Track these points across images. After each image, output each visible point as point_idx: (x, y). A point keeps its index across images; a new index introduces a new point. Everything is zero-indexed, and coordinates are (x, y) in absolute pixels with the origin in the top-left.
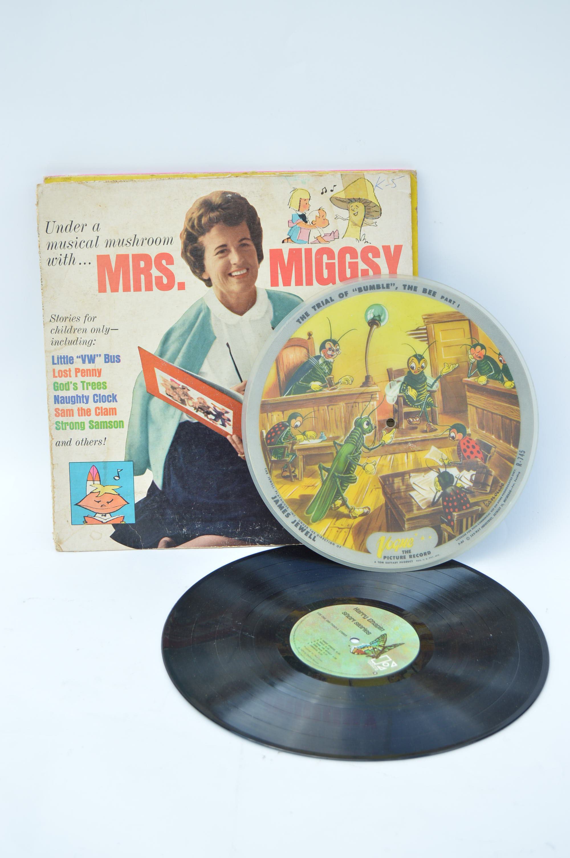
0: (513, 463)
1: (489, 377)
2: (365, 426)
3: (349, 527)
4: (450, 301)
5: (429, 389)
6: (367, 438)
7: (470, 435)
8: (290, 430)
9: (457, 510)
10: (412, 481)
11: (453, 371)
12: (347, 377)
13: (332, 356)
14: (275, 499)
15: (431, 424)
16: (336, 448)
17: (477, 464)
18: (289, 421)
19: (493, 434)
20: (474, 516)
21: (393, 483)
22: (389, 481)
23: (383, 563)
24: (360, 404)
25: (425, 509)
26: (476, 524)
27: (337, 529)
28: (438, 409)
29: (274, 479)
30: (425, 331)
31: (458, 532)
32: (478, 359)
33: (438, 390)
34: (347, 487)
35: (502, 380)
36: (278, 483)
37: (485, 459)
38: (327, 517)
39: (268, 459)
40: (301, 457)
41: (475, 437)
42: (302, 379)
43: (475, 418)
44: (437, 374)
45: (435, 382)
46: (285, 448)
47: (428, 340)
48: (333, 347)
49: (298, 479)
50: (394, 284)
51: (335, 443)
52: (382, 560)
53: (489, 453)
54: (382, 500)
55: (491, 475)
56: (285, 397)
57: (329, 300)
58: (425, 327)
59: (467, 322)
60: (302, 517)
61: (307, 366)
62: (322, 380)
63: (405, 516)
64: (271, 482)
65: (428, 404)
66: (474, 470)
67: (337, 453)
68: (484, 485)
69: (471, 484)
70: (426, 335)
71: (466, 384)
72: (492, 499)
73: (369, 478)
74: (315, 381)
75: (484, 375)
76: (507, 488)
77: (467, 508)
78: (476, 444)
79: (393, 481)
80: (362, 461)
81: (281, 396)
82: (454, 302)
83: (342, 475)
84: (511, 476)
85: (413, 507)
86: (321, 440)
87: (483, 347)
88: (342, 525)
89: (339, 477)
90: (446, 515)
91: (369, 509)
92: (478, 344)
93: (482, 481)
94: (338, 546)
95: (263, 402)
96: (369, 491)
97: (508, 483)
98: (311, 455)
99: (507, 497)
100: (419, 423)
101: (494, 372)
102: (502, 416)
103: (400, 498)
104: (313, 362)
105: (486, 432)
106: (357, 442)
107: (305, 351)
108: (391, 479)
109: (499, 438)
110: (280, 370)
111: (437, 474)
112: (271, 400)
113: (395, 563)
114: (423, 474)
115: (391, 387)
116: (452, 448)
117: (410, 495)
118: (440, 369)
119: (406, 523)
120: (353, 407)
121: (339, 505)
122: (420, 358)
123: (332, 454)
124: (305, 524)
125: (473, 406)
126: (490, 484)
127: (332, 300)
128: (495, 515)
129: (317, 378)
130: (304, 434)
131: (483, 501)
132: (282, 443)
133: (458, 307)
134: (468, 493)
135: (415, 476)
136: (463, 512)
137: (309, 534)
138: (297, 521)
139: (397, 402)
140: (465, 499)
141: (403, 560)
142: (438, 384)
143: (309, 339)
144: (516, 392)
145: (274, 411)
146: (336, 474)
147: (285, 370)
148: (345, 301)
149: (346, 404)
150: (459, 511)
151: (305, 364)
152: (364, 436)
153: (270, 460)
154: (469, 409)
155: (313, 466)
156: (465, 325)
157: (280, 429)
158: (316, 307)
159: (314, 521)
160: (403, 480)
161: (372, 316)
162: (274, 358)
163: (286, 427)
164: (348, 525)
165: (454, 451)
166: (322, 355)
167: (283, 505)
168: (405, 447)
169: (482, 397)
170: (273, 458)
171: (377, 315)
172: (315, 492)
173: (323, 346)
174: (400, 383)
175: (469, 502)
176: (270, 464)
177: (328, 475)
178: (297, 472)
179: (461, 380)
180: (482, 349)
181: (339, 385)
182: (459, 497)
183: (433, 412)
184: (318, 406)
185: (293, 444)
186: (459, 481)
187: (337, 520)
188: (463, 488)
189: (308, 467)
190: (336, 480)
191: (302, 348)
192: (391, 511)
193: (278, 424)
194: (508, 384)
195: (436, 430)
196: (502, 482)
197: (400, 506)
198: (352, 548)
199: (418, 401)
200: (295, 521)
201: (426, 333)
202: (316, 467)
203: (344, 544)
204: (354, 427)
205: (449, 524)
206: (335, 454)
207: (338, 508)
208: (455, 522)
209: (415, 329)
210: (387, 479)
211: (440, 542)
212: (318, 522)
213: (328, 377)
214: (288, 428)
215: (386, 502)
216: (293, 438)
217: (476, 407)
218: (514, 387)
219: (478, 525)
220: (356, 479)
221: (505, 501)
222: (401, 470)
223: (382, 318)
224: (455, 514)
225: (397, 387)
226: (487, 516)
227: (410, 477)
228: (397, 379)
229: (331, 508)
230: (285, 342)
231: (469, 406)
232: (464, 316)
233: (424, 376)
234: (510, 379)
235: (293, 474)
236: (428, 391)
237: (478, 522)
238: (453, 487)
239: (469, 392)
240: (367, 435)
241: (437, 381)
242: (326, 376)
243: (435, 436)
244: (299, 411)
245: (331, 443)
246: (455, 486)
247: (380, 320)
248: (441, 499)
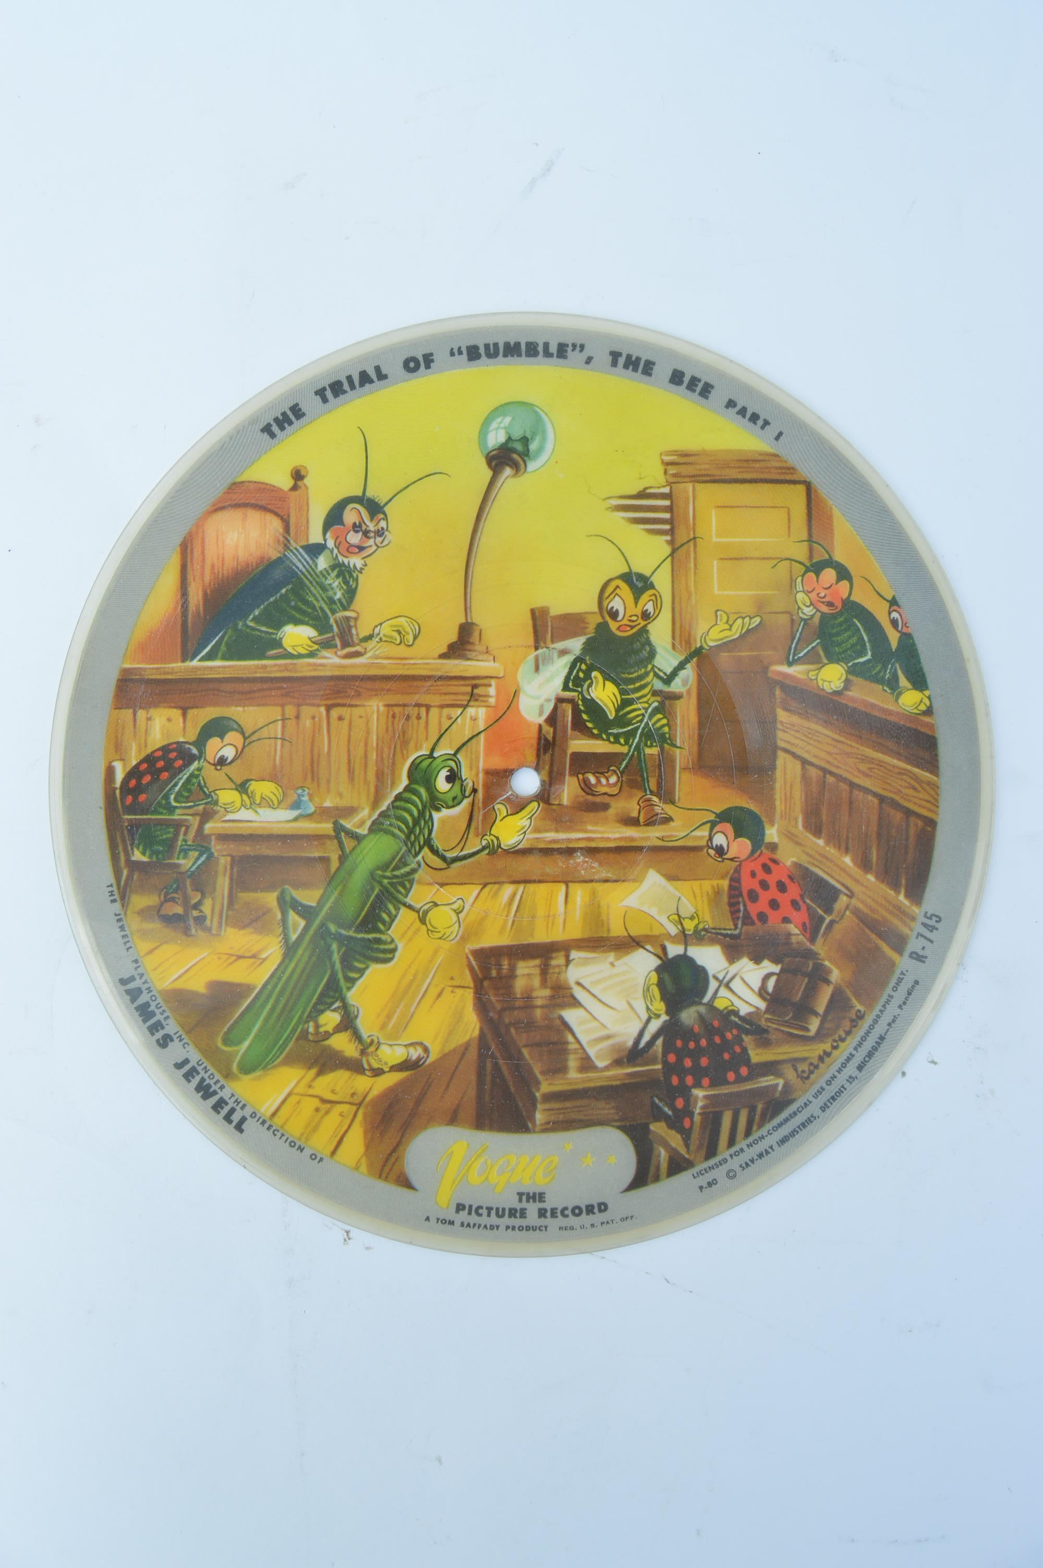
0: (900, 951)
1: (852, 671)
2: (442, 785)
3: (357, 1099)
4: (754, 418)
5: (658, 685)
6: (443, 821)
7: (773, 847)
8: (199, 769)
9: (706, 1081)
10: (573, 974)
11: (742, 636)
12: (402, 621)
13: (361, 549)
14: (132, 986)
15: (655, 799)
16: (341, 845)
17: (788, 943)
18: (201, 742)
19: (847, 851)
20: (760, 1107)
21: (512, 975)
22: (499, 965)
23: (452, 1223)
24: (434, 712)
25: (607, 1068)
26: (763, 1131)
27: (316, 1103)
28: (682, 754)
29: (134, 923)
30: (667, 503)
31: (703, 1152)
32: (825, 609)
33: (688, 692)
34: (362, 972)
35: (893, 684)
36: (144, 934)
37: (813, 929)
38: (289, 1061)
39: (122, 858)
40: (224, 862)
41: (789, 857)
42: (257, 612)
43: (798, 795)
44: (688, 643)
45: (681, 666)
46: (178, 825)
47: (672, 532)
48: (368, 522)
49: (208, 930)
50: (582, 347)
51: (338, 828)
52: (451, 1215)
53: (829, 910)
54: (471, 1025)
55: (828, 982)
56: (195, 663)
57: (373, 375)
58: (666, 490)
59: (801, 488)
60: (209, 1052)
61: (277, 574)
62: (321, 624)
63: (538, 1083)
64: (122, 928)
65: (649, 736)
66: (775, 961)
67: (342, 859)
68: (804, 1010)
69: (762, 1005)
70: (667, 516)
71: (777, 682)
72: (821, 1059)
73: (436, 952)
74: (297, 622)
75: (837, 661)
76: (871, 1027)
77: (740, 1080)
78: (791, 878)
79: (512, 969)
80: (419, 895)
81: (183, 661)
82: (766, 423)
83: (351, 933)
84: (888, 990)
85: (566, 1060)
86: (296, 813)
87: (843, 574)
88: (333, 1092)
89: (339, 938)
90: (671, 1094)
91: (426, 1050)
92: (829, 563)
93: (798, 997)
94: (313, 1157)
95: (126, 671)
96: (433, 992)
97: (876, 1011)
98: (258, 859)
99: (870, 1055)
100: (615, 791)
101: (869, 656)
102: (882, 799)
103: (530, 1025)
104: (299, 561)
105: (827, 843)
106: (411, 831)
107: (275, 524)
108: (505, 964)
109: (865, 864)
110: (190, 578)
111: (656, 962)
112: (150, 669)
113: (492, 1227)
114: (611, 956)
115: (537, 669)
116: (715, 882)
117: (561, 1018)
118: (701, 628)
119: (540, 1106)
120: (408, 718)
121: (329, 1028)
122: (640, 584)
123: (325, 860)
124: (218, 1076)
125: (794, 755)
126: (821, 1009)
127: (382, 376)
128: (824, 1108)
129: (304, 613)
130: (242, 787)
131: (794, 1062)
132: (171, 810)
133: (777, 438)
134: (747, 1032)
135: (585, 962)
136: (724, 1090)
137: (226, 1109)
138: (193, 1063)
139: (552, 719)
140: (738, 1049)
141: (517, 1222)
142: (689, 672)
143: (295, 488)
144: (931, 726)
145: (155, 705)
146: (333, 928)
147: (207, 579)
148: (423, 383)
149: (388, 706)
150: (713, 1085)
151: (272, 565)
152: (436, 816)
153: (129, 863)
154: (779, 763)
155: (259, 895)
156: (795, 497)
157: (168, 767)
158: (329, 394)
159: (246, 1069)
160: (544, 971)
161: (502, 438)
162: (178, 540)
163: (192, 759)
164: (353, 1095)
165: (717, 893)
166: (330, 543)
167: (152, 1008)
168: (560, 864)
169: (825, 731)
170: (138, 856)
171: (517, 434)
172: (259, 977)
173: (334, 518)
174: (568, 659)
175: (749, 1059)
176: (125, 873)
177: (306, 929)
178: (206, 908)
179: (765, 669)
180: (839, 579)
181: (371, 644)
182: (717, 1040)
183: (665, 763)
184: (299, 705)
185: (206, 816)
186: (723, 992)
187: (319, 1073)
188: (735, 1013)
189: (245, 896)
190: (328, 948)
191: (269, 517)
192: (496, 1066)
193: (165, 749)
194: (910, 700)
195: (668, 820)
196: (859, 1007)
197: (525, 1052)
198: (357, 1168)
199: (621, 720)
200: (186, 1061)
201: (670, 509)
202: (271, 899)
203: (333, 1153)
204: (405, 782)
205: (675, 1123)
206: (334, 864)
207: (328, 1035)
208: (697, 1119)
209: (634, 492)
210: (493, 961)
211: (641, 1179)
212: (258, 1073)
213: (341, 614)
214: (195, 765)
215: (482, 1036)
216: (209, 796)
217: (804, 762)
218: (929, 712)
219: (769, 1135)
220: (394, 950)
221: (860, 1068)
222: (541, 936)
223: (533, 447)
224: (699, 1093)
225: (558, 669)
226: (799, 1111)
227: (568, 961)
228: (560, 645)
229: (304, 1035)
230: (217, 489)
231: (781, 754)
232: (792, 470)
233: (648, 642)
234: (919, 682)
235: (195, 913)
236: (655, 693)
237: (768, 1126)
238: (702, 1009)
239: (786, 709)
240: (445, 812)
241: (688, 666)
242: (333, 612)
243: (662, 839)
244: (236, 712)
245: (326, 827)
246: (710, 1006)
247: (525, 454)
248: (659, 1042)
